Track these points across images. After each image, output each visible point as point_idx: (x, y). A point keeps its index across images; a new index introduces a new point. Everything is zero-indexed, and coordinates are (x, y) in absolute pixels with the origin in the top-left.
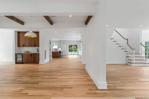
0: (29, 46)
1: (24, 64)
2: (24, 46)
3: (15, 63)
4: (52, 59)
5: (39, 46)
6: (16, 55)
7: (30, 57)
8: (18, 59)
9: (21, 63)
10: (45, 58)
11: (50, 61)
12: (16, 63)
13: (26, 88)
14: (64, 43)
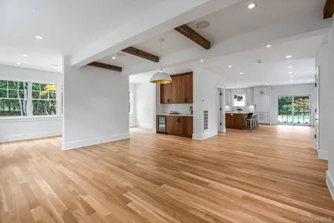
0: (178, 102)
1: (169, 136)
2: (169, 102)
3: (155, 132)
4: (224, 130)
5: (192, 102)
6: (158, 117)
7: (177, 123)
8: (160, 126)
9: (163, 133)
10: (206, 128)
11: (218, 135)
12: (158, 132)
13: (136, 187)
14: (262, 93)
